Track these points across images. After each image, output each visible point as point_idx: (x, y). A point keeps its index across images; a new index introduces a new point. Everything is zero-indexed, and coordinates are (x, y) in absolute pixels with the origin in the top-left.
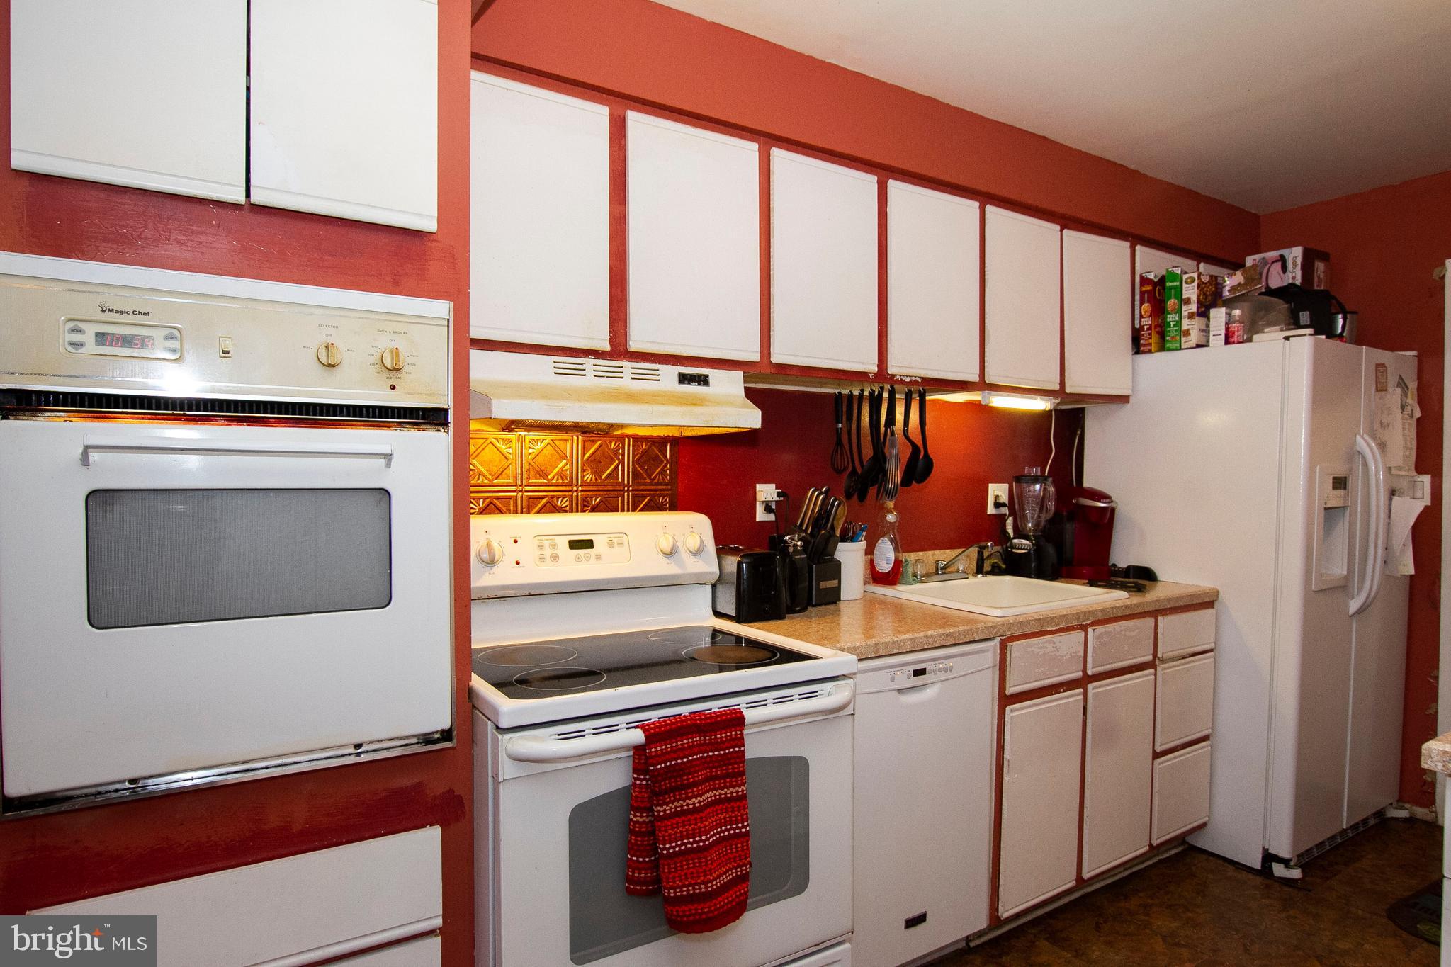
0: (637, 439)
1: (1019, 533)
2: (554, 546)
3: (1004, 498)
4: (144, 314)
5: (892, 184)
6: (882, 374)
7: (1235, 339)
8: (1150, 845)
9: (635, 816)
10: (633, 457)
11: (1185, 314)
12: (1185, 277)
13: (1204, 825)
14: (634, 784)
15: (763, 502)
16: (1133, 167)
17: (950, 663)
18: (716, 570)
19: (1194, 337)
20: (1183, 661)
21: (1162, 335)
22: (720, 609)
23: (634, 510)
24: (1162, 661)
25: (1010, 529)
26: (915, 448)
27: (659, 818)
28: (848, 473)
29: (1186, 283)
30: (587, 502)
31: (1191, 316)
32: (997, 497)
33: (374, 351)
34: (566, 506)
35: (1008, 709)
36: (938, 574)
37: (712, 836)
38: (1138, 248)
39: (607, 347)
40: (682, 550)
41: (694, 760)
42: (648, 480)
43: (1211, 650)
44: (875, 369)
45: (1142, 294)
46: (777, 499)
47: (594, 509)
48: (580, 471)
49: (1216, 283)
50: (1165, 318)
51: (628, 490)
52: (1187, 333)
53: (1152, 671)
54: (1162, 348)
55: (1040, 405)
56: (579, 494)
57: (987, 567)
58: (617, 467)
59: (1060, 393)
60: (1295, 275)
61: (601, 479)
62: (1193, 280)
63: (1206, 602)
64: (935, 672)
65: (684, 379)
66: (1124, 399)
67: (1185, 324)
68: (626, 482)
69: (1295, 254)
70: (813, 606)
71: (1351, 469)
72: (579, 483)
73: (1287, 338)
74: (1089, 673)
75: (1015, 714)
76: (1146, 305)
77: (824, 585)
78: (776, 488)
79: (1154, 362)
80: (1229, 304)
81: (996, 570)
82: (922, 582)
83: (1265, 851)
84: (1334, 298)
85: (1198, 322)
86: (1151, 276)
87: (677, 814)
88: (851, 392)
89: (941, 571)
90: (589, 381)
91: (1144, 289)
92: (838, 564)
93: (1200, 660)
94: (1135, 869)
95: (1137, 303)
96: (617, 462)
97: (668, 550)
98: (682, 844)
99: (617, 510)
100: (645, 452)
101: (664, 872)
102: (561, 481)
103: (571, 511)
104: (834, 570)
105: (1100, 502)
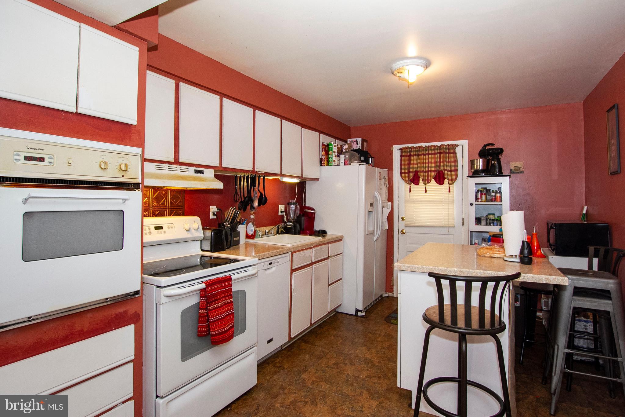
0: (172, 190)
1: (289, 221)
2: (149, 229)
3: (283, 210)
4: (42, 150)
5: (257, 111)
6: (254, 171)
7: (347, 164)
8: (328, 312)
9: (201, 311)
10: (170, 197)
11: (334, 155)
12: (334, 145)
13: (340, 305)
14: (201, 301)
15: (212, 212)
16: (320, 111)
17: (278, 260)
18: (202, 235)
19: (336, 163)
20: (335, 257)
21: (328, 161)
22: (203, 249)
23: (170, 216)
24: (330, 257)
25: (285, 219)
26: (261, 194)
27: (210, 310)
28: (239, 202)
29: (334, 147)
30: (154, 213)
31: (336, 156)
32: (281, 209)
33: (117, 164)
34: (147, 215)
35: (293, 273)
36: (266, 234)
37: (225, 314)
38: (321, 134)
39: (173, 161)
40: (192, 229)
41: (219, 291)
42: (175, 205)
43: (342, 253)
44: (252, 170)
45: (322, 148)
46: (217, 211)
47: (157, 215)
48: (152, 202)
49: (341, 147)
50: (329, 156)
51: (168, 209)
52: (334, 161)
53: (328, 260)
54: (328, 165)
55: (296, 181)
56: (152, 210)
57: (279, 232)
58: (165, 200)
59: (301, 177)
60: (359, 146)
61: (159, 204)
62: (336, 146)
63: (339, 239)
64: (275, 263)
65: (196, 172)
66: (318, 179)
67: (334, 158)
68: (168, 206)
69: (360, 140)
70: (232, 246)
71: (374, 201)
72: (152, 206)
73: (359, 165)
74: (313, 261)
75: (295, 275)
76: (323, 152)
77: (235, 239)
78: (217, 207)
79: (325, 168)
80: (344, 153)
81: (282, 233)
82: (261, 237)
83: (356, 309)
84: (369, 153)
85: (337, 158)
86: (325, 143)
87: (215, 308)
88: (241, 175)
89: (267, 233)
90: (167, 172)
91: (323, 147)
92: (239, 232)
93: (339, 256)
94: (324, 320)
95: (321, 151)
96: (165, 199)
97: (188, 229)
98: (217, 317)
99: (165, 216)
100: (174, 195)
101: (211, 327)
102: (145, 205)
103: (149, 216)
104: (238, 234)
105: (312, 210)
